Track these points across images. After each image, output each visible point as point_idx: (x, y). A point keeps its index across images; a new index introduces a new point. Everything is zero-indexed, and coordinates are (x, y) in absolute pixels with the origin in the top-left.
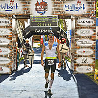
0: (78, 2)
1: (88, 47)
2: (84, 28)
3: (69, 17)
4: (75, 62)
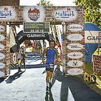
0: (68, 9)
1: (78, 51)
2: (73, 33)
3: (59, 23)
4: (66, 65)
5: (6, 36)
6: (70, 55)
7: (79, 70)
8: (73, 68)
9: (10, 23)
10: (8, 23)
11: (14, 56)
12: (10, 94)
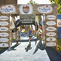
0: (47, 6)
3: (41, 15)
5: (9, 23)
6: (48, 34)
7: (54, 43)
8: (50, 42)
9: (12, 14)
10: (11, 15)
11: (14, 35)
12: (11, 57)
